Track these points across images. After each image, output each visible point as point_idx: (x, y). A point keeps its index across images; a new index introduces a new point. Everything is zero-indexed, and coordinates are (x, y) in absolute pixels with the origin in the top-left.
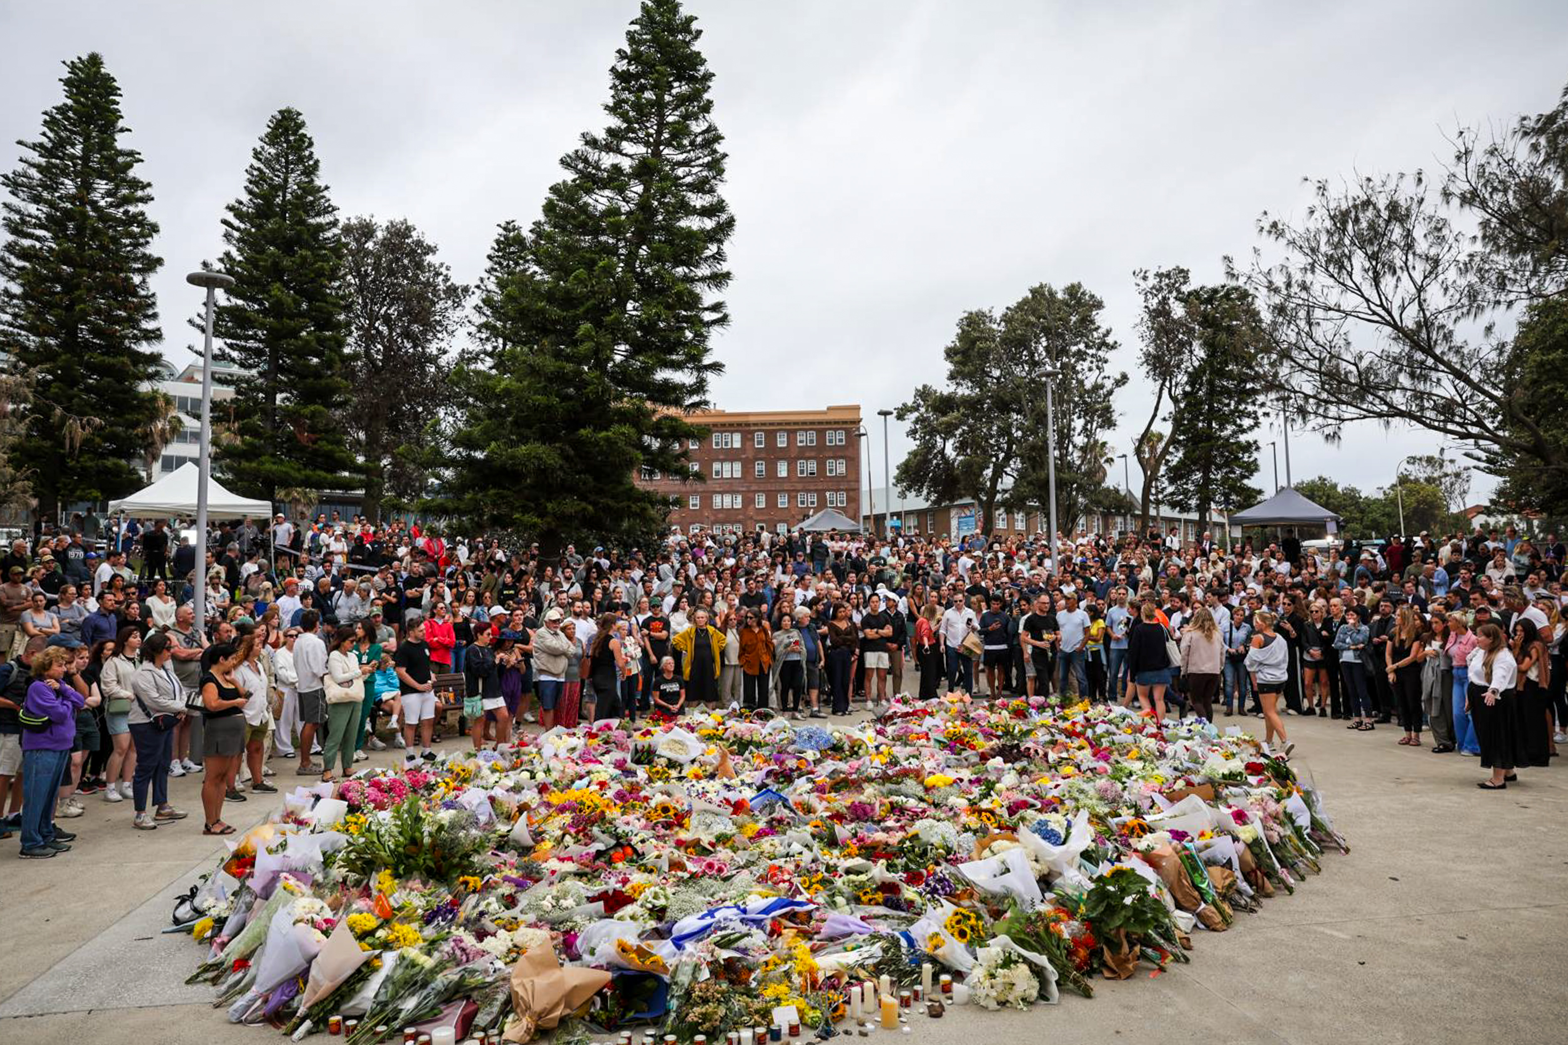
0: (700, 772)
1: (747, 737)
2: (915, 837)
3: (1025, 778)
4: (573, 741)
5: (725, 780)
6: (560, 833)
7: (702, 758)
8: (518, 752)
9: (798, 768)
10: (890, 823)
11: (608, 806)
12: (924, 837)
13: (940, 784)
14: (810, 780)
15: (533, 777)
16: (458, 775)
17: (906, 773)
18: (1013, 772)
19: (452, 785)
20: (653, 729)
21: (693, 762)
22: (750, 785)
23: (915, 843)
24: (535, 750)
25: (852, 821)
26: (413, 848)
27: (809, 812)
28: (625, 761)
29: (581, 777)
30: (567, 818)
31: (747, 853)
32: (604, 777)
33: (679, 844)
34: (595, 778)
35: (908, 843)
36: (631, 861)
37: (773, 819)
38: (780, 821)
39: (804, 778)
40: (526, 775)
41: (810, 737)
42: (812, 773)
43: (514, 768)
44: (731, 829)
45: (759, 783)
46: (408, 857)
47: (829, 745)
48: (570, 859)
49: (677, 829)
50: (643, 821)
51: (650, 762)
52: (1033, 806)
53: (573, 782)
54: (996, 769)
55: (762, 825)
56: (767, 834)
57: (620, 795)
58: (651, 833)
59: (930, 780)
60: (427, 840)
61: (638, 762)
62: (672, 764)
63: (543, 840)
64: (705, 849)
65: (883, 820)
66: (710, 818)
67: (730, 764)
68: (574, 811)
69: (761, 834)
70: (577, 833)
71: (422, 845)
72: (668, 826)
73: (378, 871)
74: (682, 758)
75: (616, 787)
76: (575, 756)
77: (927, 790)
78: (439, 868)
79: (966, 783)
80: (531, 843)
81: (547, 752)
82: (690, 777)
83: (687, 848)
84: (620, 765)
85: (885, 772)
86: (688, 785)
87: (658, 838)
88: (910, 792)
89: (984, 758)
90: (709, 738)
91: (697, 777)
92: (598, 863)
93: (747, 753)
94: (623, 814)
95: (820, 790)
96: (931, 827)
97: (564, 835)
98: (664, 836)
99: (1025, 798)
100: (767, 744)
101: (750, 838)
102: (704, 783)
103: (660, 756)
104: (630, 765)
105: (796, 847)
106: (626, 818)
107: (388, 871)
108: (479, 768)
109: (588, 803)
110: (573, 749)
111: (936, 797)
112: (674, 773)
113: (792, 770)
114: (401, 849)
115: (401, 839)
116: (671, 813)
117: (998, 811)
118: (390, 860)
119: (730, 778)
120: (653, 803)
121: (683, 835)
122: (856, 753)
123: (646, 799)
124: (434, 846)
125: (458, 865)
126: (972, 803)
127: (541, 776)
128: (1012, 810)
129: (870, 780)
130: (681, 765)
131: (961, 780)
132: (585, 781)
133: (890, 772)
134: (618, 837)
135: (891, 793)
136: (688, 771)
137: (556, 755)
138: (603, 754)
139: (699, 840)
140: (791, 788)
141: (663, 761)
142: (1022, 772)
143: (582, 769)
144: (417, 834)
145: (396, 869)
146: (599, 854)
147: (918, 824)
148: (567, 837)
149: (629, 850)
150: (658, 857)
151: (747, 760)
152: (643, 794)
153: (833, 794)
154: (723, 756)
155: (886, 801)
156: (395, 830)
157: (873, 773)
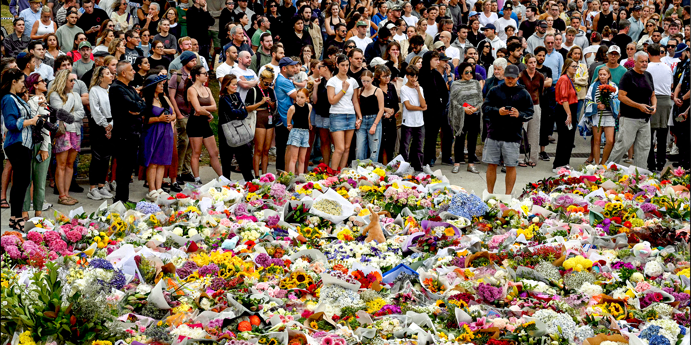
0: (351, 234)
1: (403, 200)
2: (532, 327)
3: (670, 266)
4: (232, 194)
5: (373, 244)
6: (198, 295)
7: (355, 218)
8: (176, 204)
9: (444, 237)
10: (515, 308)
11: (248, 270)
12: (541, 328)
13: (580, 267)
14: (452, 252)
15: (185, 233)
16: (114, 228)
17: (546, 254)
18: (659, 259)
19: (107, 239)
20: (315, 183)
21: (346, 221)
22: (395, 251)
23: (531, 333)
24: (192, 201)
25: (479, 302)
26: (51, 314)
27: (439, 290)
28: (278, 218)
29: (231, 236)
30: (208, 280)
31: (367, 330)
32: (254, 236)
33: (307, 315)
34: (246, 236)
35: (523, 333)
36: (257, 330)
37: (400, 296)
38: (407, 298)
39: (446, 249)
40: (180, 231)
41: (464, 204)
42: (456, 243)
43: (169, 223)
44: (357, 302)
45: (405, 249)
46: (46, 320)
47: (482, 213)
48: (200, 325)
49: (309, 297)
50: (277, 288)
51: (302, 221)
52: (667, 299)
53: (222, 241)
54: (642, 254)
55: (388, 301)
56: (391, 312)
57: (262, 260)
58: (282, 301)
59: (568, 263)
60: (65, 305)
61: (290, 220)
62: (323, 223)
63: (178, 304)
64: (327, 323)
65: (507, 305)
66: (337, 292)
67: (380, 226)
68: (215, 273)
69: (384, 311)
70: (214, 296)
71: (59, 310)
72: (300, 294)
73: (18, 331)
74: (334, 217)
75: (260, 250)
76: (232, 209)
77: (563, 272)
78: (75, 332)
79: (608, 265)
80: (168, 307)
81: (205, 204)
82: (341, 238)
83: (311, 320)
84: (271, 223)
85: (526, 250)
86: (336, 246)
87: (287, 307)
88: (543, 275)
89: (633, 240)
90: (368, 195)
91: (347, 239)
92: (226, 330)
93: (399, 217)
94: (261, 280)
95: (458, 262)
96: (550, 317)
97: (201, 298)
98: (294, 305)
99: (660, 290)
100: (422, 207)
101: (374, 314)
102: (352, 244)
103: (312, 215)
104: (282, 223)
105: (414, 328)
106: (262, 285)
107: (28, 333)
108: (135, 221)
109: (230, 266)
110: (232, 202)
111: (570, 281)
112: (324, 233)
113: (437, 239)
114: (40, 314)
115: (40, 304)
116: (306, 281)
117: (631, 301)
118: (30, 323)
119: (379, 242)
120: (293, 268)
121: (311, 306)
122: (508, 223)
123: (288, 262)
124: (70, 312)
125: (93, 329)
126: (608, 289)
127: (193, 233)
128: (644, 302)
129: (511, 256)
130: (333, 225)
131: (603, 263)
132: (235, 239)
133: (531, 249)
134: (248, 304)
135: (522, 276)
136: (340, 231)
137: (213, 208)
138: (260, 209)
139: (322, 314)
140: (433, 258)
141: (315, 220)
142: (669, 259)
143: (234, 227)
144: (55, 300)
145: (35, 330)
146: (227, 322)
147: (539, 313)
148: (204, 301)
149: (256, 320)
150: (281, 330)
151: (399, 223)
152: (285, 257)
153: (471, 269)
154: (374, 219)
155: (515, 284)
156: (35, 295)
157: (514, 248)
